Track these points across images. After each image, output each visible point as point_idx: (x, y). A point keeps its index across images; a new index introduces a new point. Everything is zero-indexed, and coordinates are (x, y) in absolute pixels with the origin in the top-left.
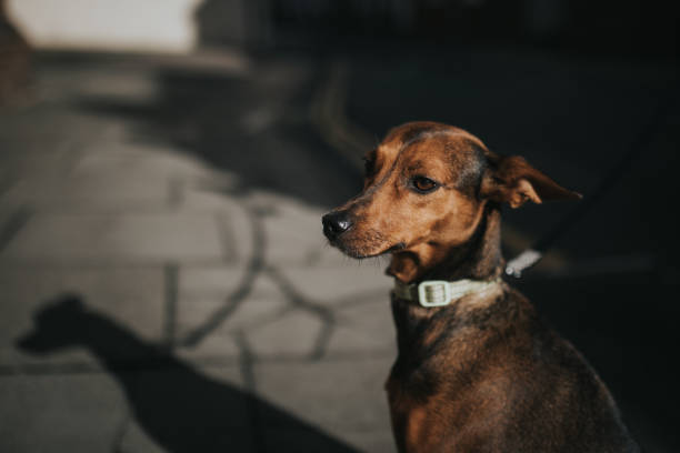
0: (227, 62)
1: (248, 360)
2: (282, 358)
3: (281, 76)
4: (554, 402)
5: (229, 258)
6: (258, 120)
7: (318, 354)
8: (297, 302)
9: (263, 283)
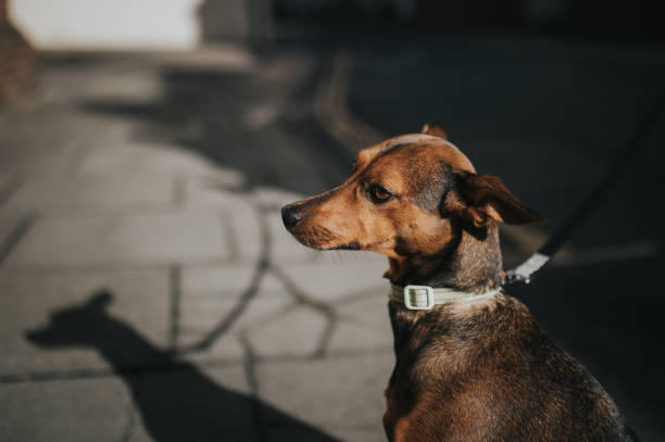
0: (230, 58)
1: (251, 361)
2: (285, 358)
3: (284, 71)
4: (543, 419)
5: (233, 257)
6: (261, 116)
7: (320, 354)
8: (301, 300)
9: (269, 283)
